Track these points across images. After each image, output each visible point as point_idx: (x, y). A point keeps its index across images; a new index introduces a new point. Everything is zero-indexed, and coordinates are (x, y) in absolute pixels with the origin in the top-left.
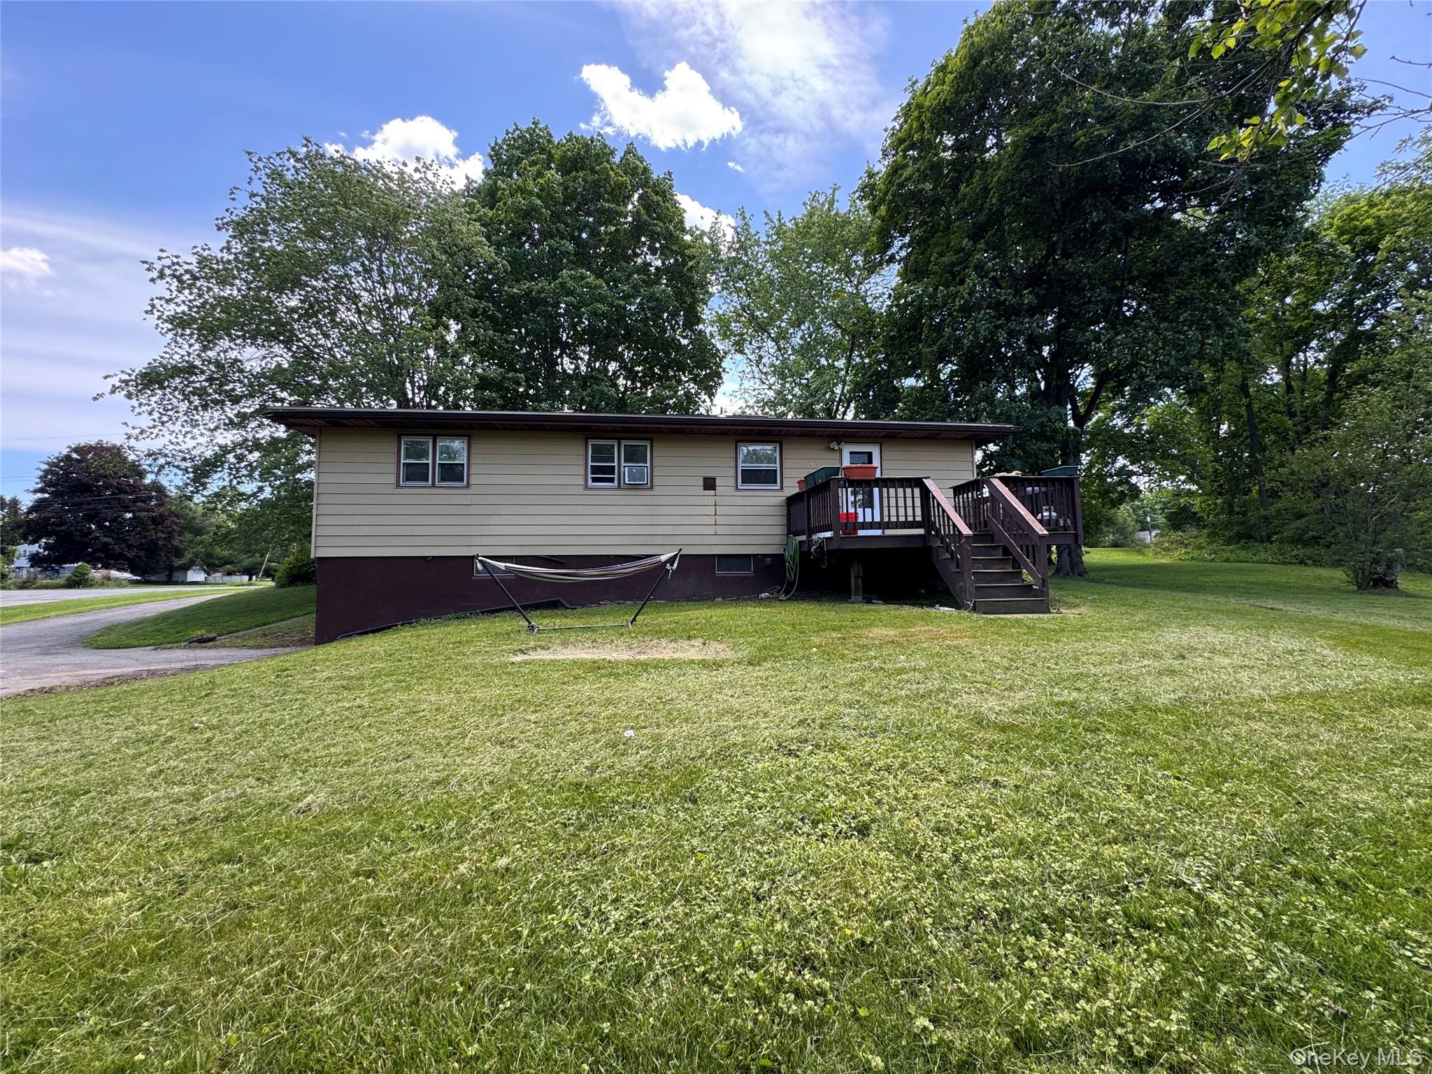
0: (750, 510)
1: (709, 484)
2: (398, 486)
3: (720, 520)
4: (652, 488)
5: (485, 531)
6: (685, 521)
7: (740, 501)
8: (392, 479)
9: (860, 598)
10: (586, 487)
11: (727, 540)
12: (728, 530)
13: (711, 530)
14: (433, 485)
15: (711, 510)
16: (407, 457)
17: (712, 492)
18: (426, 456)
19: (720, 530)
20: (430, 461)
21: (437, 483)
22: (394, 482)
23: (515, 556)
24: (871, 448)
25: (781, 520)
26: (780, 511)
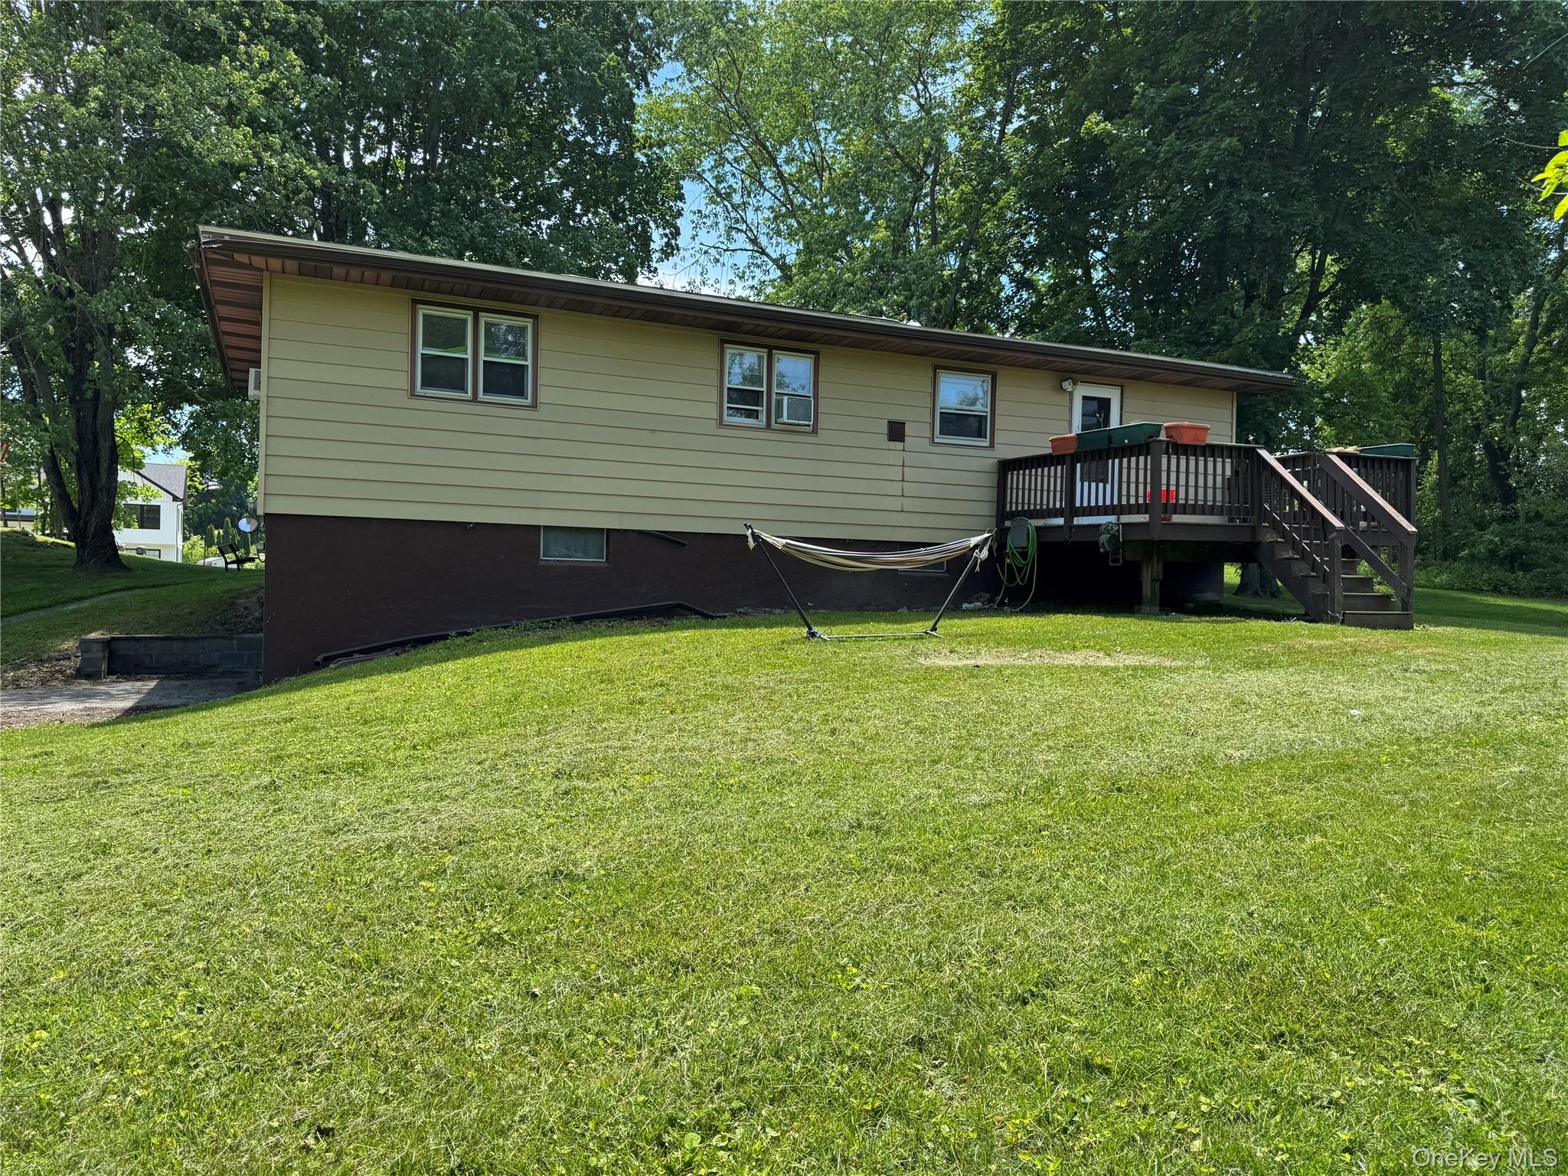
0: (949, 477)
1: (896, 431)
2: (413, 394)
3: (909, 488)
4: (815, 431)
5: (564, 484)
6: (862, 486)
7: (936, 461)
8: (403, 382)
9: (1157, 609)
10: (721, 423)
11: (916, 520)
12: (919, 504)
13: (894, 504)
14: (475, 399)
15: (895, 473)
16: (425, 345)
17: (899, 445)
18: (461, 343)
19: (908, 504)
20: (469, 356)
21: (481, 396)
22: (406, 386)
23: (608, 530)
24: (1113, 394)
25: (990, 494)
26: (992, 480)
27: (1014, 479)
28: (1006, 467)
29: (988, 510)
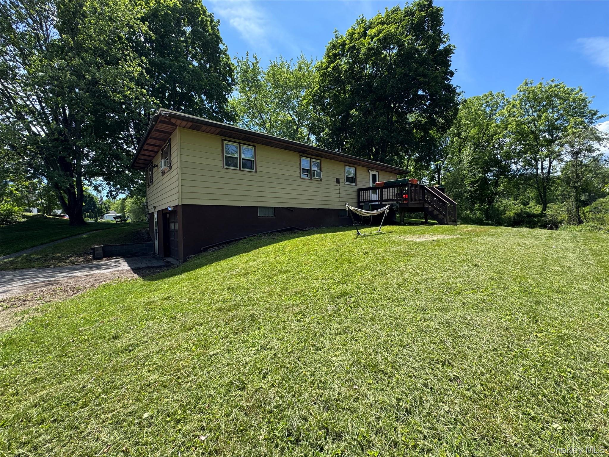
0: (348, 193)
1: (338, 181)
2: (224, 168)
3: (341, 195)
4: (321, 181)
6: (331, 195)
7: (346, 189)
10: (300, 178)
13: (338, 199)
14: (240, 169)
15: (338, 192)
17: (338, 184)
20: (238, 157)
21: (242, 169)
22: (221, 165)
23: (275, 207)
24: (376, 173)
25: (356, 197)
26: (356, 194)
27: (362, 193)
28: (359, 190)
29: (356, 201)
